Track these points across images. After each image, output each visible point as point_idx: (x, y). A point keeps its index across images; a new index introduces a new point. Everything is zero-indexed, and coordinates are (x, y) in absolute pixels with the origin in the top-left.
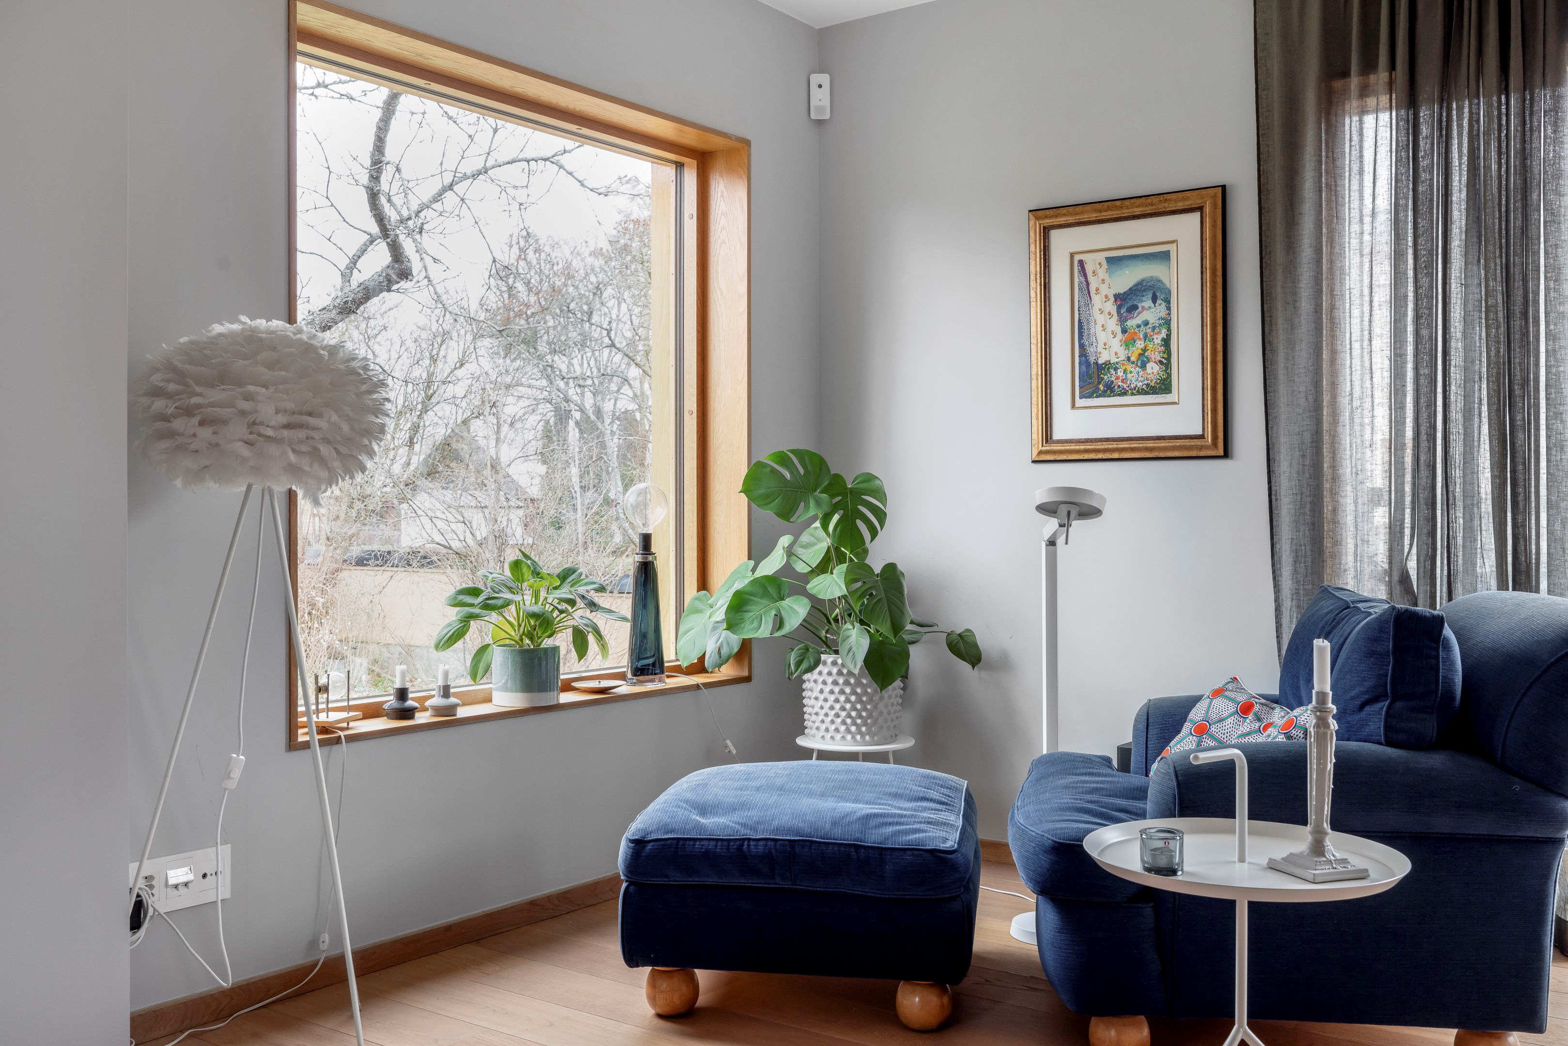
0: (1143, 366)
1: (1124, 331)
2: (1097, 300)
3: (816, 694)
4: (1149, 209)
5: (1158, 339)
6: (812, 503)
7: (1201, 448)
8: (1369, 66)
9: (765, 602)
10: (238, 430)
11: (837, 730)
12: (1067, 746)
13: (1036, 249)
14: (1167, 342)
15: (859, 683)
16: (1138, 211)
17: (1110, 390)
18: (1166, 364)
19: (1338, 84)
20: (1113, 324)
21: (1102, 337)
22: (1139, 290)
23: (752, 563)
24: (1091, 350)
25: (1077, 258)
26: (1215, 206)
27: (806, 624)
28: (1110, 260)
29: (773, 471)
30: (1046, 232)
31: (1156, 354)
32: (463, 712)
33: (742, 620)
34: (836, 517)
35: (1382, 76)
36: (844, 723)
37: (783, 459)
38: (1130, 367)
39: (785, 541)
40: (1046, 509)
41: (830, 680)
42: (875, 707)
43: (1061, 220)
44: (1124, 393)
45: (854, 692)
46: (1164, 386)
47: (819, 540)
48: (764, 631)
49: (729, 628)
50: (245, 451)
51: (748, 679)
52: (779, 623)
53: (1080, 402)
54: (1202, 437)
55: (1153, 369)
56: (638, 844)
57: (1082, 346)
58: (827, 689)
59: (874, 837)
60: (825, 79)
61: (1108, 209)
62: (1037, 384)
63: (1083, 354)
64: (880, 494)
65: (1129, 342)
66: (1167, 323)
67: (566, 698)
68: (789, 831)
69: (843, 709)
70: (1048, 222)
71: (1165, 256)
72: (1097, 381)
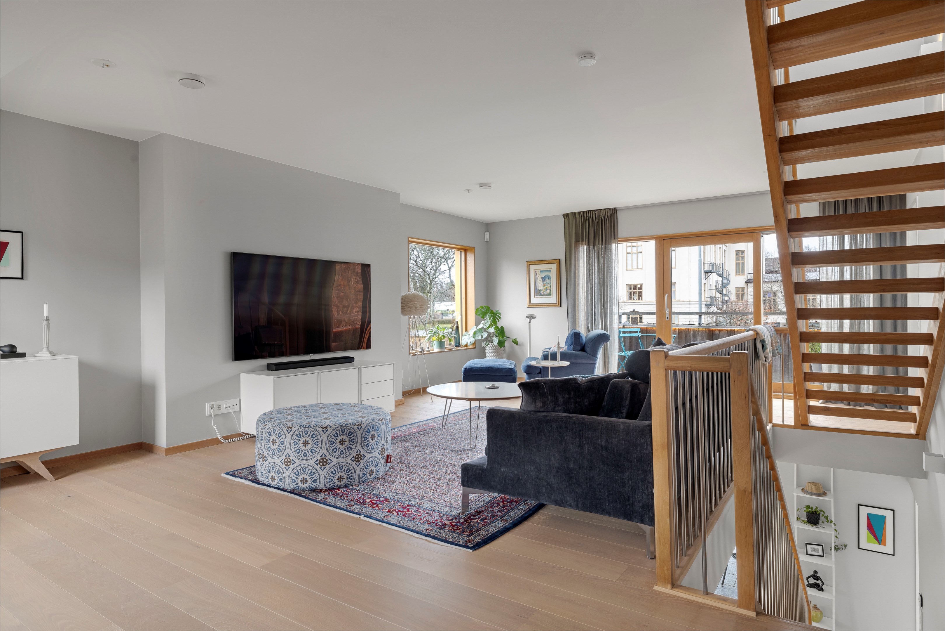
0: (547, 290)
1: (543, 284)
2: (538, 278)
3: (488, 350)
4: (547, 263)
5: (549, 286)
6: (488, 316)
7: (556, 305)
8: (582, 241)
9: (480, 333)
10: (414, 308)
11: (492, 356)
12: (532, 356)
13: (528, 268)
14: (550, 286)
15: (496, 348)
16: (545, 263)
17: (541, 294)
18: (550, 290)
19: (578, 243)
20: (541, 283)
21: (539, 285)
22: (546, 277)
23: (476, 326)
24: (537, 287)
25: (535, 270)
26: (558, 263)
27: (486, 338)
28: (540, 271)
29: (480, 310)
30: (529, 265)
31: (549, 288)
32: (431, 352)
33: (476, 336)
34: (492, 318)
35: (584, 242)
36: (493, 355)
37: (482, 307)
38: (544, 290)
39: (483, 322)
40: (527, 317)
41: (491, 347)
42: (499, 352)
43: (532, 264)
44: (543, 295)
45: (495, 350)
46: (550, 294)
47: (488, 322)
48: (480, 338)
49: (473, 338)
50: (414, 311)
51: (475, 348)
52: (482, 337)
53: (536, 297)
54: (556, 303)
55: (548, 291)
56: (466, 369)
57: (536, 286)
58: (490, 349)
59: (501, 367)
60: (488, 233)
61: (540, 262)
62: (528, 293)
63: (536, 288)
64: (500, 314)
65: (544, 286)
66: (551, 283)
67: (446, 350)
68: (488, 366)
69: (493, 353)
70: (530, 264)
71: (550, 271)
72: (538, 293)
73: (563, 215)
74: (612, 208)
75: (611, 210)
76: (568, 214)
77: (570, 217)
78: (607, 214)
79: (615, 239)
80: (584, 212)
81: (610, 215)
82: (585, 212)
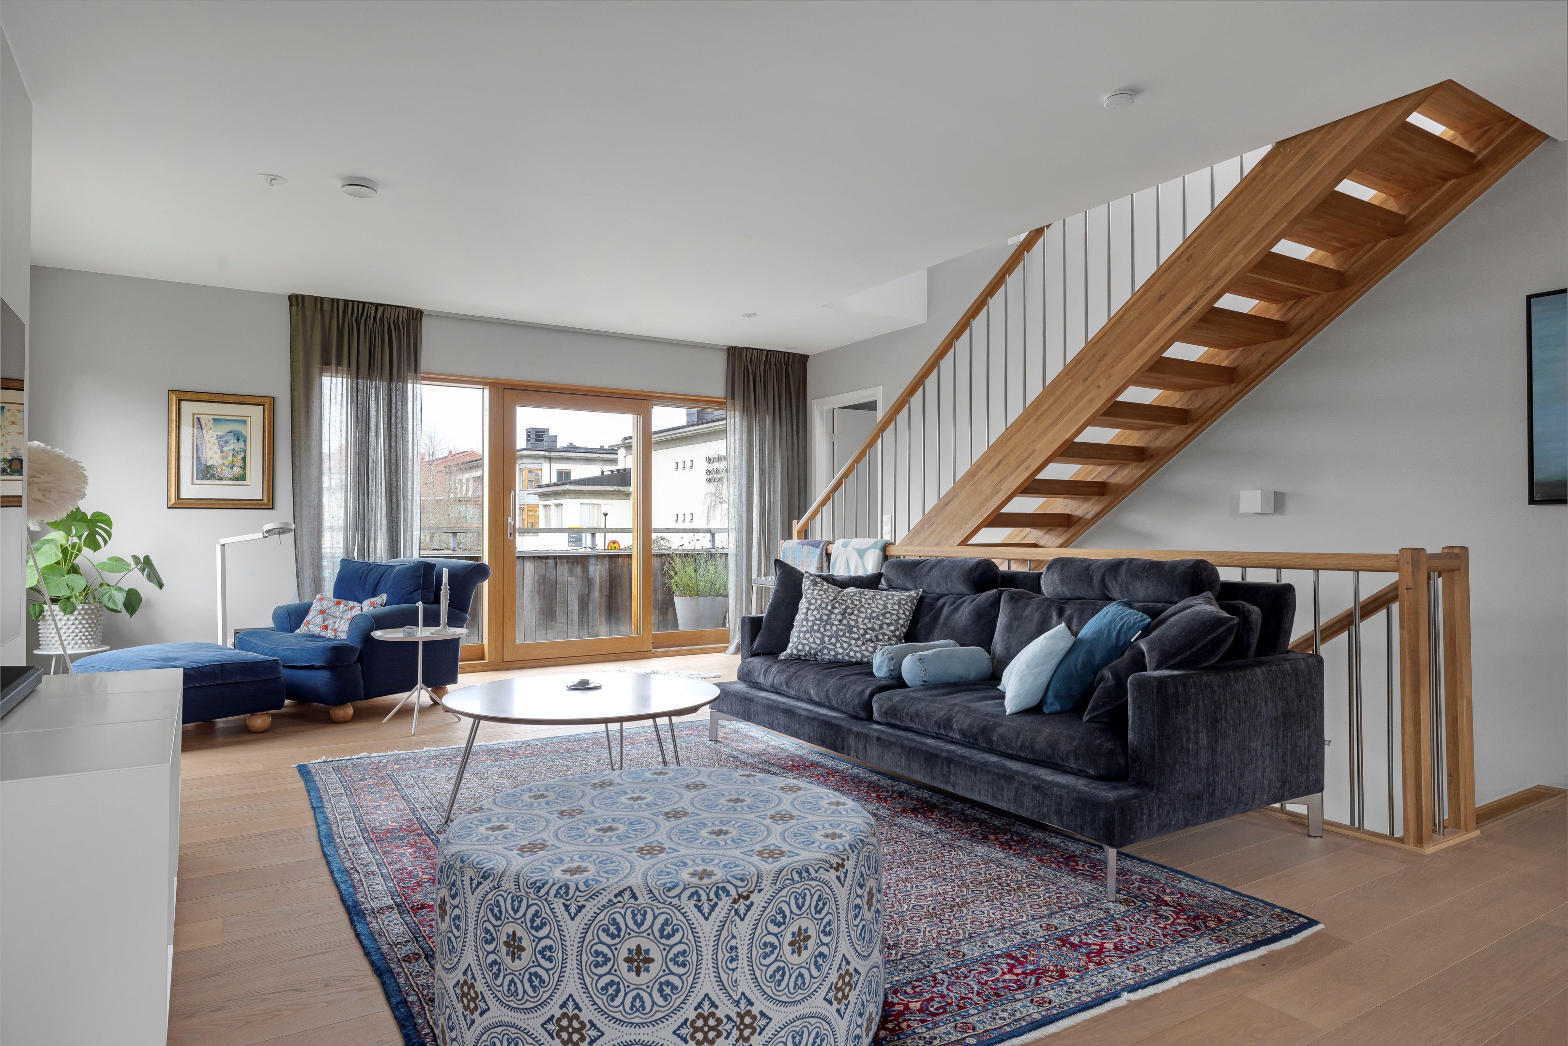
0: (232, 468)
1: (222, 452)
2: (207, 436)
4: (237, 401)
5: (240, 457)
7: (260, 505)
8: (339, 364)
13: (172, 409)
14: (244, 459)
16: (229, 401)
17: (213, 477)
18: (244, 468)
19: (327, 367)
20: (216, 448)
21: (210, 454)
22: (230, 435)
24: (203, 459)
25: (196, 416)
26: (267, 404)
28: (214, 420)
30: (179, 402)
31: (238, 464)
34: (85, 535)
38: (224, 468)
43: (188, 398)
44: (221, 479)
46: (243, 477)
53: (195, 482)
54: (261, 500)
55: (237, 470)
57: (198, 457)
61: (214, 397)
63: (199, 461)
64: (108, 524)
65: (224, 457)
66: (245, 451)
70: (180, 398)
71: (245, 422)
72: (206, 473)
73: (290, 297)
74: (413, 309)
75: (410, 310)
76: (303, 296)
77: (307, 304)
78: (401, 318)
79: (416, 371)
80: (346, 302)
81: (408, 320)
82: (350, 304)
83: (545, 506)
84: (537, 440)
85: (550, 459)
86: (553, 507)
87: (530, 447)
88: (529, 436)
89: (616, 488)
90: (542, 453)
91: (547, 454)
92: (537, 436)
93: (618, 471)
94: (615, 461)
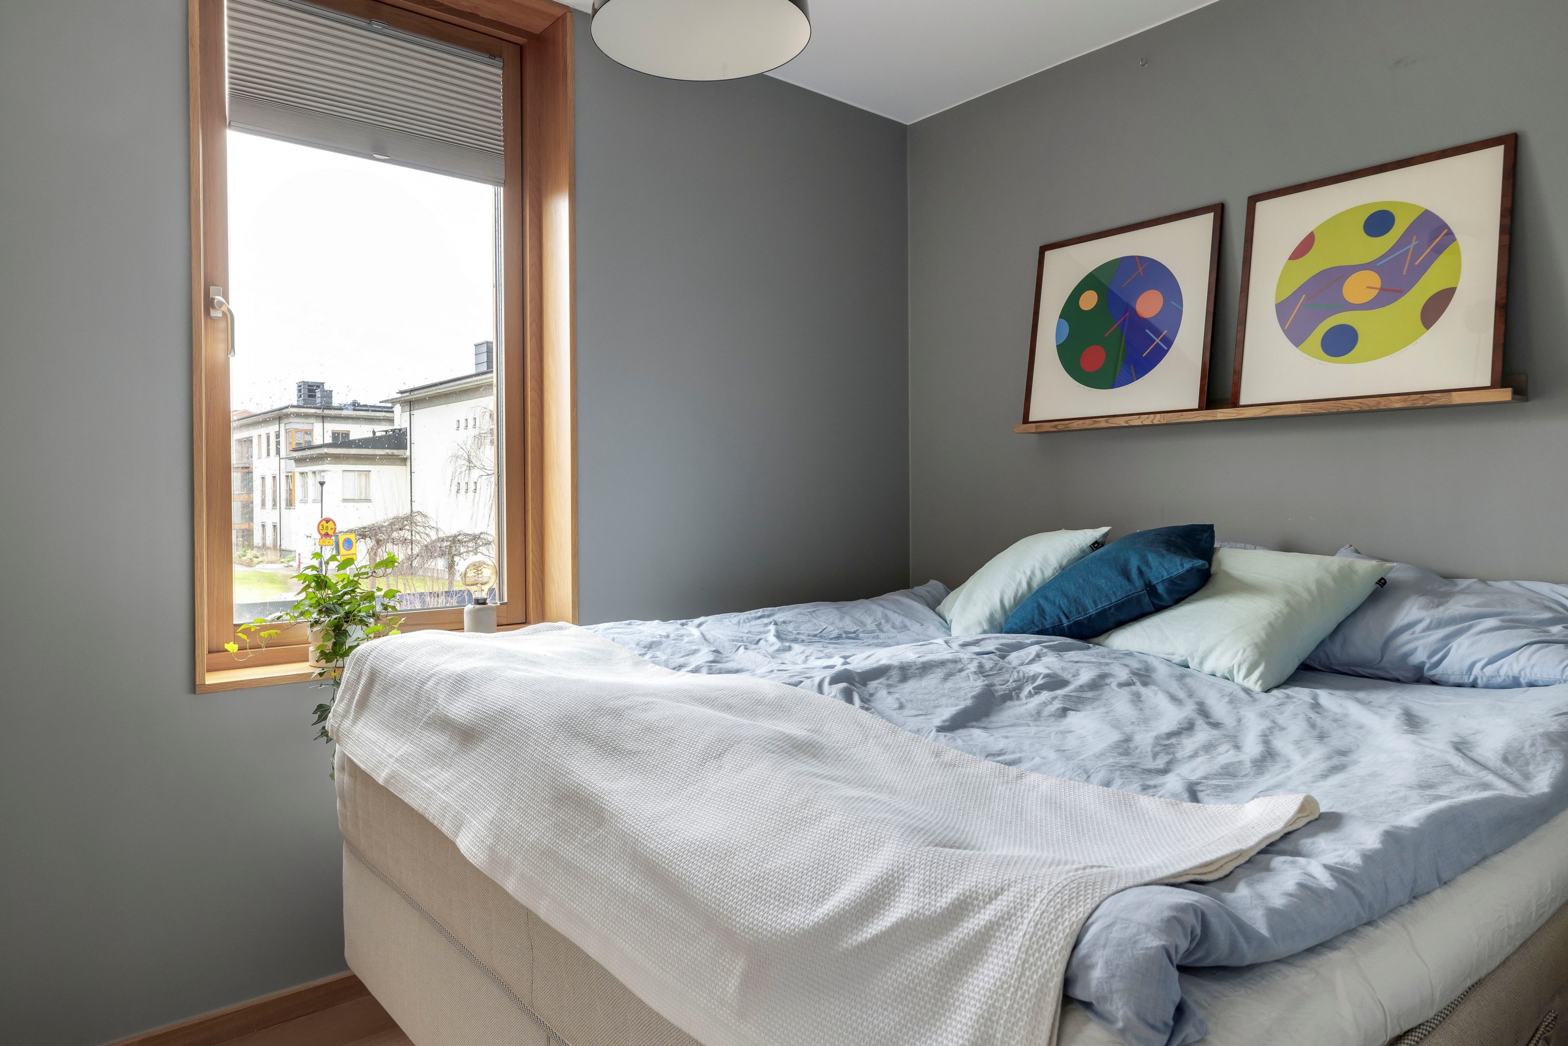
83: (302, 474)
84: (310, 396)
85: (323, 418)
86: (310, 475)
87: (301, 403)
88: (300, 391)
89: (389, 451)
90: (313, 411)
91: (319, 411)
92: (310, 390)
93: (393, 431)
94: (391, 421)
